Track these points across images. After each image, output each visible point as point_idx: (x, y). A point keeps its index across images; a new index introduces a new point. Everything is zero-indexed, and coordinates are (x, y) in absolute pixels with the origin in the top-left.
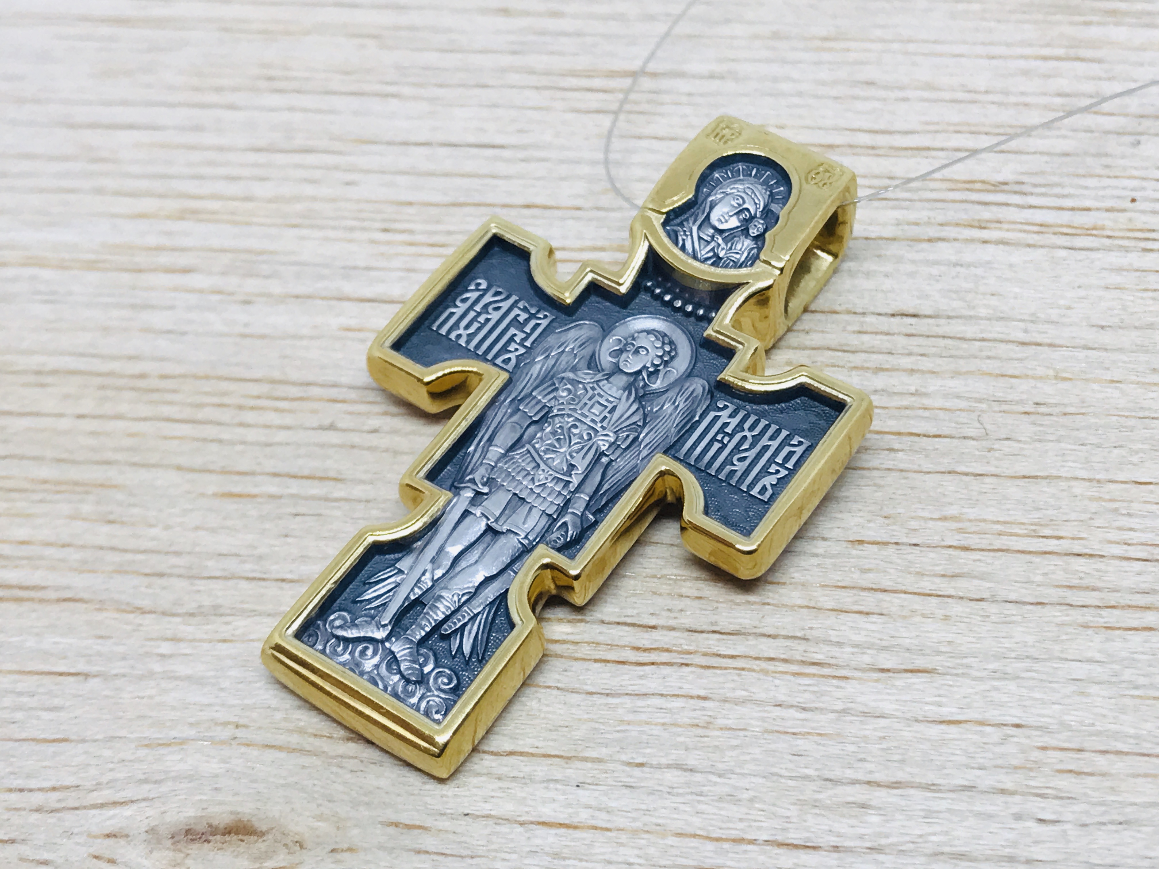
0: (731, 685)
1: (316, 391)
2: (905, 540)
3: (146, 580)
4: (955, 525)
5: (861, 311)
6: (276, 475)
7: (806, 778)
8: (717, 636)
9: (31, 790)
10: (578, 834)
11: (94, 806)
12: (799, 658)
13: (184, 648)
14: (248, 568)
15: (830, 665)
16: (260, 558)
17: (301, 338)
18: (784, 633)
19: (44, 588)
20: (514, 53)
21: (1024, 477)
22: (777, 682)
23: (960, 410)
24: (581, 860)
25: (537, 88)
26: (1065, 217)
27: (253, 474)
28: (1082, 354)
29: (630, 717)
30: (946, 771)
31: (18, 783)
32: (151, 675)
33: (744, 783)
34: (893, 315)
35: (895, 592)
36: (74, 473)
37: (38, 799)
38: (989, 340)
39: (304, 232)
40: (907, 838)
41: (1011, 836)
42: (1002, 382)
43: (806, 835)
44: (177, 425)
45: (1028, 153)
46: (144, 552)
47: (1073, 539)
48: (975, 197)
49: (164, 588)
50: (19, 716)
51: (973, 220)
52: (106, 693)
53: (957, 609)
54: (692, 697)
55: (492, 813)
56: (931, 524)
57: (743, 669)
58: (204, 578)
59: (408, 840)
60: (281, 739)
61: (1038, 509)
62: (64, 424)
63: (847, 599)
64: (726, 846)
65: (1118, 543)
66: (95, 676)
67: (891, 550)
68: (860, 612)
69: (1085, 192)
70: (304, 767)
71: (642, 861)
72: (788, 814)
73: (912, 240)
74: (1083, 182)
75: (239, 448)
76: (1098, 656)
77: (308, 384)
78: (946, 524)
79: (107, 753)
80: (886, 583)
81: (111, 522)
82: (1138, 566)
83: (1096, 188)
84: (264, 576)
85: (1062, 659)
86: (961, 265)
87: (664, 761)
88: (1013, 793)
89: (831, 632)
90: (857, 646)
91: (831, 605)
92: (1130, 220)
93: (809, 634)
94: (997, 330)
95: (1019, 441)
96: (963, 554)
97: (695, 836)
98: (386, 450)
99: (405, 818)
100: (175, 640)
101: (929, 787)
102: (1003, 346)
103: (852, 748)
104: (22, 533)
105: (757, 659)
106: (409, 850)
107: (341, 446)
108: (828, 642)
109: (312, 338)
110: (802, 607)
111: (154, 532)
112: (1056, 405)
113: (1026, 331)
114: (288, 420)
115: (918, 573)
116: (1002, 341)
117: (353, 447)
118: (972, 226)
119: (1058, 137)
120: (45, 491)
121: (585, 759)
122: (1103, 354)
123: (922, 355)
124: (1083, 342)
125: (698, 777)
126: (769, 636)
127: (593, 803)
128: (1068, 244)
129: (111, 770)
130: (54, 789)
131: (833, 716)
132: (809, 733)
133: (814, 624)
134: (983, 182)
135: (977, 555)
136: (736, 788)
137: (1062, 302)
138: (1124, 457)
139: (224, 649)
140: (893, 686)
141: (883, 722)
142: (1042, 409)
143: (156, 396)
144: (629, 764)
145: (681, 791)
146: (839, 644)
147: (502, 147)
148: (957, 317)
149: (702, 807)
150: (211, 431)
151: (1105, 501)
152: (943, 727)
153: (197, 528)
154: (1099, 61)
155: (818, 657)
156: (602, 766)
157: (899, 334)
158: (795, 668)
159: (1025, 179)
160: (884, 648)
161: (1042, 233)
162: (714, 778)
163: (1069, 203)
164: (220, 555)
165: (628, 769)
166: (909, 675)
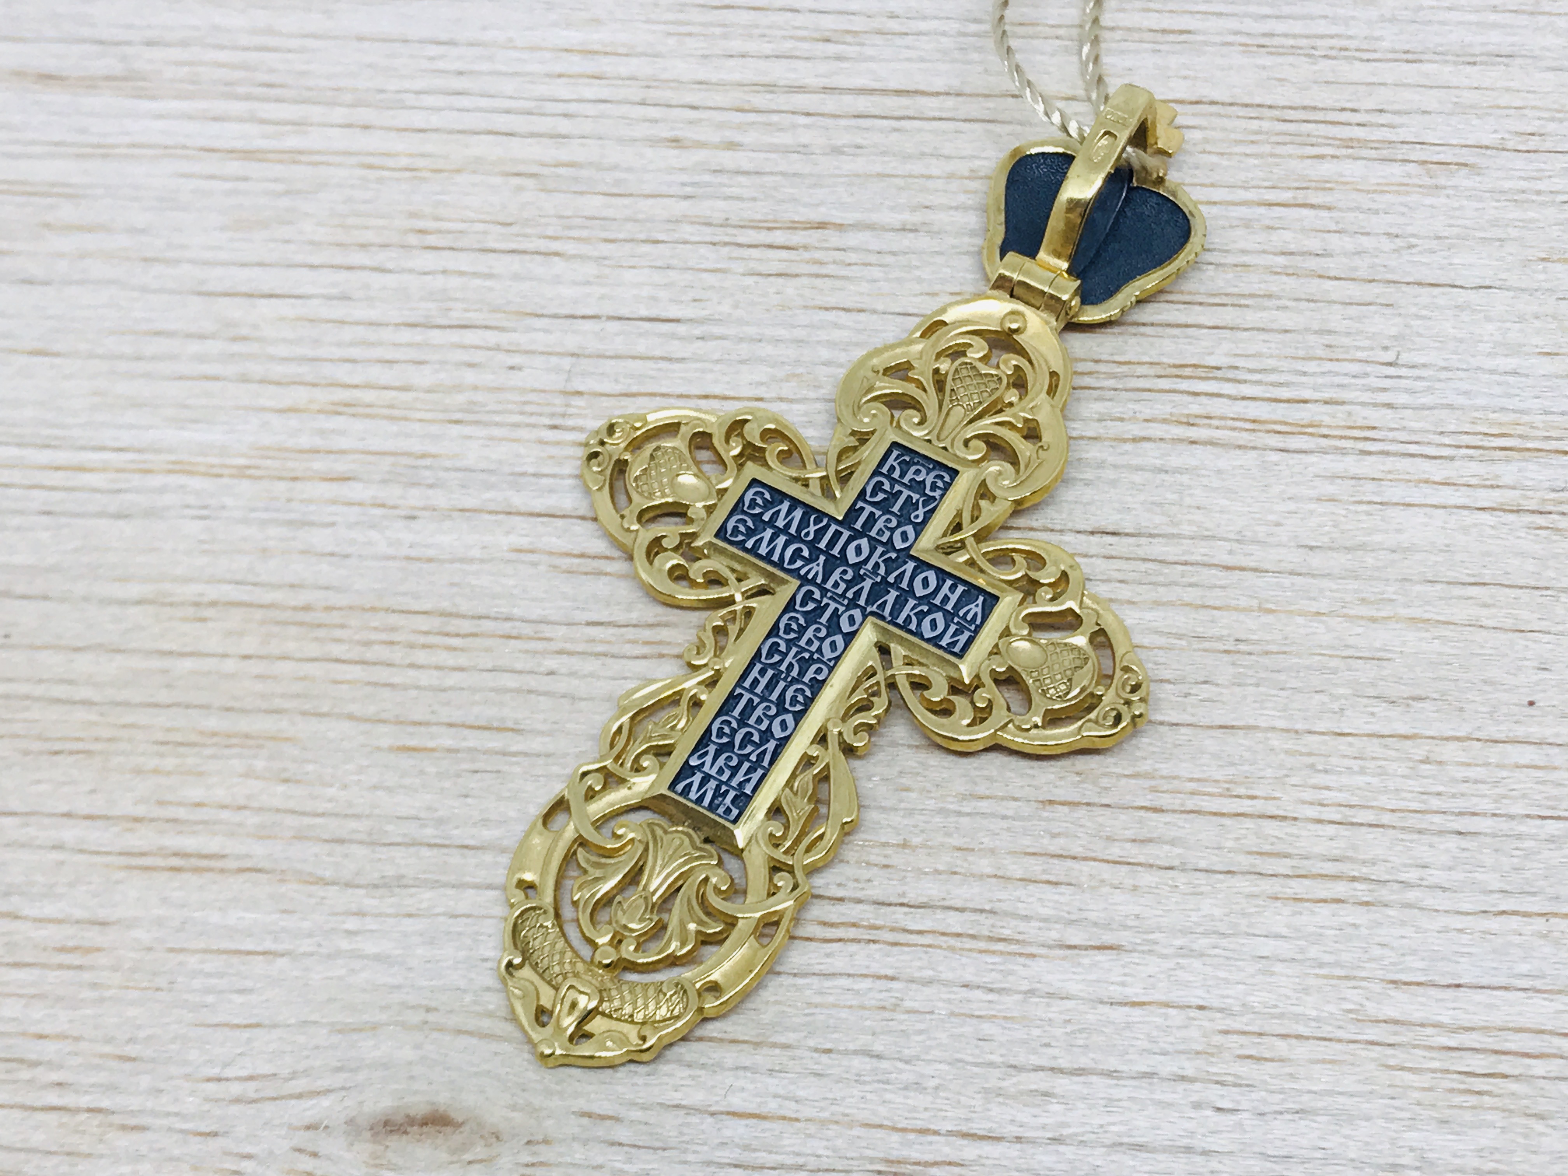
0: (919, 964)
1: (487, 625)
2: (1096, 800)
3: (327, 847)
4: (1148, 783)
5: (1058, 527)
6: (451, 725)
7: (991, 1064)
8: (906, 909)
9: (227, 1080)
10: (766, 1125)
11: (292, 1097)
12: (987, 933)
13: (370, 924)
14: (429, 833)
15: (1018, 942)
16: (440, 822)
17: (471, 561)
18: (971, 905)
19: (224, 857)
20: (688, 197)
21: (1221, 727)
22: (964, 960)
23: (1159, 648)
24: (770, 1152)
25: (714, 244)
26: (1281, 412)
27: (427, 724)
28: (1287, 581)
29: (817, 999)
30: (1127, 1057)
31: (215, 1071)
32: (337, 954)
33: (929, 1070)
34: (1092, 533)
35: (1085, 859)
36: (244, 724)
37: (236, 1089)
38: (1192, 564)
39: (467, 430)
40: (1089, 1129)
41: (1189, 1125)
42: (1203, 614)
43: (989, 1125)
44: (344, 667)
45: (1246, 330)
46: (323, 815)
47: (1266, 799)
48: (1184, 385)
49: (346, 856)
50: (210, 999)
51: (1182, 415)
52: (296, 973)
53: (1147, 878)
54: (879, 977)
55: (683, 1103)
56: (1124, 781)
57: (930, 946)
58: (384, 845)
59: (601, 1130)
60: (472, 1024)
61: (1233, 764)
62: (230, 665)
63: (1035, 867)
64: (912, 1136)
65: (1311, 803)
66: (283, 955)
67: (1082, 812)
68: (1048, 882)
69: (1304, 379)
70: (496, 1054)
71: (829, 1153)
72: (973, 1103)
73: (1115, 439)
74: (1300, 366)
75: (413, 693)
76: (1284, 931)
77: (480, 618)
78: (1140, 781)
79: (302, 1039)
80: (1077, 850)
81: (286, 781)
82: (1331, 830)
83: (1313, 374)
84: (447, 842)
85: (1248, 934)
86: (1166, 472)
87: (851, 1047)
88: (1192, 1080)
89: (1020, 905)
90: (1045, 920)
91: (1019, 874)
92: (1350, 414)
93: (997, 906)
94: (1200, 551)
95: (1217, 685)
96: (1154, 816)
97: (880, 1126)
98: (564, 696)
99: (595, 1108)
100: (360, 914)
101: (1110, 1074)
102: (1205, 571)
103: (1036, 1032)
104: (196, 793)
105: (943, 934)
106: (604, 1142)
107: (518, 691)
108: (1015, 915)
109: (482, 561)
110: (989, 876)
111: (331, 791)
112: (1257, 642)
113: (1230, 552)
114: (462, 660)
115: (1108, 838)
116: (1204, 565)
117: (530, 692)
118: (1181, 423)
119: (1278, 308)
120: (215, 745)
121: (774, 1045)
122: (1311, 580)
123: (1121, 581)
124: (1290, 567)
125: (885, 1065)
126: (957, 909)
127: (782, 1092)
128: (1281, 445)
129: (308, 1057)
130: (251, 1078)
131: (1019, 997)
132: (995, 1016)
133: (1003, 895)
134: (1195, 366)
135: (1167, 818)
136: (922, 1076)
137: (1271, 517)
138: (1324, 703)
139: (408, 924)
140: (1079, 964)
141: (1069, 1004)
142: (1242, 647)
143: (321, 633)
144: (816, 1050)
145: (867, 1079)
146: (1027, 918)
147: (677, 321)
148: (1159, 535)
149: (888, 1096)
150: (383, 674)
151: (1302, 754)
152: (1126, 1009)
153: (375, 787)
154: (1329, 208)
155: (1006, 933)
156: (789, 1053)
157: (1097, 556)
158: (982, 945)
159: (1240, 362)
160: (1072, 922)
161: (1254, 430)
162: (900, 1065)
163: (1285, 393)
164: (398, 818)
165: (816, 1055)
166: (1096, 952)
